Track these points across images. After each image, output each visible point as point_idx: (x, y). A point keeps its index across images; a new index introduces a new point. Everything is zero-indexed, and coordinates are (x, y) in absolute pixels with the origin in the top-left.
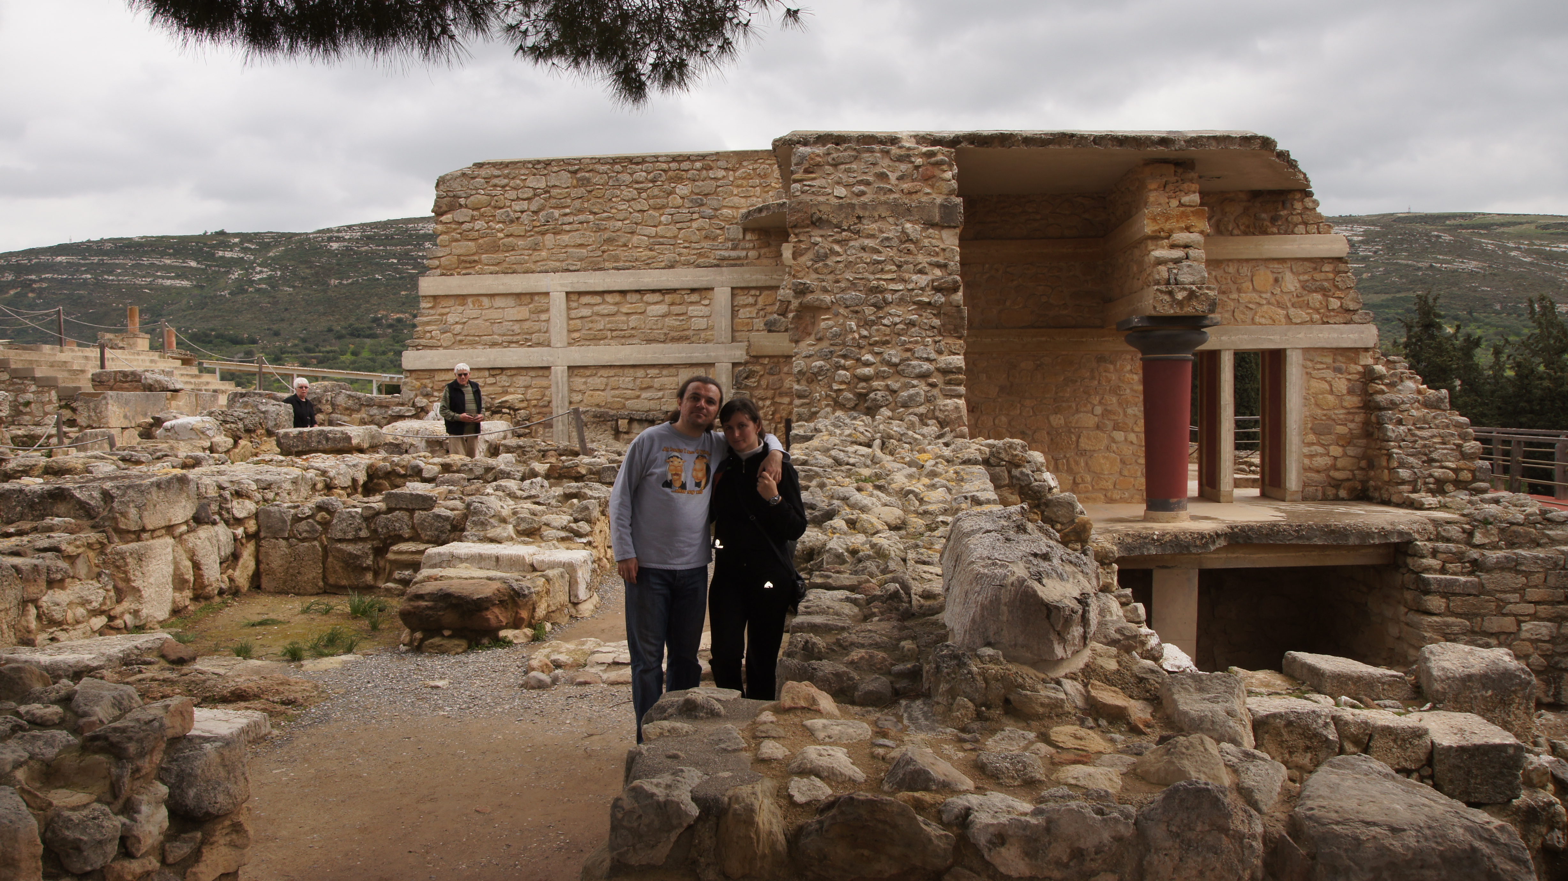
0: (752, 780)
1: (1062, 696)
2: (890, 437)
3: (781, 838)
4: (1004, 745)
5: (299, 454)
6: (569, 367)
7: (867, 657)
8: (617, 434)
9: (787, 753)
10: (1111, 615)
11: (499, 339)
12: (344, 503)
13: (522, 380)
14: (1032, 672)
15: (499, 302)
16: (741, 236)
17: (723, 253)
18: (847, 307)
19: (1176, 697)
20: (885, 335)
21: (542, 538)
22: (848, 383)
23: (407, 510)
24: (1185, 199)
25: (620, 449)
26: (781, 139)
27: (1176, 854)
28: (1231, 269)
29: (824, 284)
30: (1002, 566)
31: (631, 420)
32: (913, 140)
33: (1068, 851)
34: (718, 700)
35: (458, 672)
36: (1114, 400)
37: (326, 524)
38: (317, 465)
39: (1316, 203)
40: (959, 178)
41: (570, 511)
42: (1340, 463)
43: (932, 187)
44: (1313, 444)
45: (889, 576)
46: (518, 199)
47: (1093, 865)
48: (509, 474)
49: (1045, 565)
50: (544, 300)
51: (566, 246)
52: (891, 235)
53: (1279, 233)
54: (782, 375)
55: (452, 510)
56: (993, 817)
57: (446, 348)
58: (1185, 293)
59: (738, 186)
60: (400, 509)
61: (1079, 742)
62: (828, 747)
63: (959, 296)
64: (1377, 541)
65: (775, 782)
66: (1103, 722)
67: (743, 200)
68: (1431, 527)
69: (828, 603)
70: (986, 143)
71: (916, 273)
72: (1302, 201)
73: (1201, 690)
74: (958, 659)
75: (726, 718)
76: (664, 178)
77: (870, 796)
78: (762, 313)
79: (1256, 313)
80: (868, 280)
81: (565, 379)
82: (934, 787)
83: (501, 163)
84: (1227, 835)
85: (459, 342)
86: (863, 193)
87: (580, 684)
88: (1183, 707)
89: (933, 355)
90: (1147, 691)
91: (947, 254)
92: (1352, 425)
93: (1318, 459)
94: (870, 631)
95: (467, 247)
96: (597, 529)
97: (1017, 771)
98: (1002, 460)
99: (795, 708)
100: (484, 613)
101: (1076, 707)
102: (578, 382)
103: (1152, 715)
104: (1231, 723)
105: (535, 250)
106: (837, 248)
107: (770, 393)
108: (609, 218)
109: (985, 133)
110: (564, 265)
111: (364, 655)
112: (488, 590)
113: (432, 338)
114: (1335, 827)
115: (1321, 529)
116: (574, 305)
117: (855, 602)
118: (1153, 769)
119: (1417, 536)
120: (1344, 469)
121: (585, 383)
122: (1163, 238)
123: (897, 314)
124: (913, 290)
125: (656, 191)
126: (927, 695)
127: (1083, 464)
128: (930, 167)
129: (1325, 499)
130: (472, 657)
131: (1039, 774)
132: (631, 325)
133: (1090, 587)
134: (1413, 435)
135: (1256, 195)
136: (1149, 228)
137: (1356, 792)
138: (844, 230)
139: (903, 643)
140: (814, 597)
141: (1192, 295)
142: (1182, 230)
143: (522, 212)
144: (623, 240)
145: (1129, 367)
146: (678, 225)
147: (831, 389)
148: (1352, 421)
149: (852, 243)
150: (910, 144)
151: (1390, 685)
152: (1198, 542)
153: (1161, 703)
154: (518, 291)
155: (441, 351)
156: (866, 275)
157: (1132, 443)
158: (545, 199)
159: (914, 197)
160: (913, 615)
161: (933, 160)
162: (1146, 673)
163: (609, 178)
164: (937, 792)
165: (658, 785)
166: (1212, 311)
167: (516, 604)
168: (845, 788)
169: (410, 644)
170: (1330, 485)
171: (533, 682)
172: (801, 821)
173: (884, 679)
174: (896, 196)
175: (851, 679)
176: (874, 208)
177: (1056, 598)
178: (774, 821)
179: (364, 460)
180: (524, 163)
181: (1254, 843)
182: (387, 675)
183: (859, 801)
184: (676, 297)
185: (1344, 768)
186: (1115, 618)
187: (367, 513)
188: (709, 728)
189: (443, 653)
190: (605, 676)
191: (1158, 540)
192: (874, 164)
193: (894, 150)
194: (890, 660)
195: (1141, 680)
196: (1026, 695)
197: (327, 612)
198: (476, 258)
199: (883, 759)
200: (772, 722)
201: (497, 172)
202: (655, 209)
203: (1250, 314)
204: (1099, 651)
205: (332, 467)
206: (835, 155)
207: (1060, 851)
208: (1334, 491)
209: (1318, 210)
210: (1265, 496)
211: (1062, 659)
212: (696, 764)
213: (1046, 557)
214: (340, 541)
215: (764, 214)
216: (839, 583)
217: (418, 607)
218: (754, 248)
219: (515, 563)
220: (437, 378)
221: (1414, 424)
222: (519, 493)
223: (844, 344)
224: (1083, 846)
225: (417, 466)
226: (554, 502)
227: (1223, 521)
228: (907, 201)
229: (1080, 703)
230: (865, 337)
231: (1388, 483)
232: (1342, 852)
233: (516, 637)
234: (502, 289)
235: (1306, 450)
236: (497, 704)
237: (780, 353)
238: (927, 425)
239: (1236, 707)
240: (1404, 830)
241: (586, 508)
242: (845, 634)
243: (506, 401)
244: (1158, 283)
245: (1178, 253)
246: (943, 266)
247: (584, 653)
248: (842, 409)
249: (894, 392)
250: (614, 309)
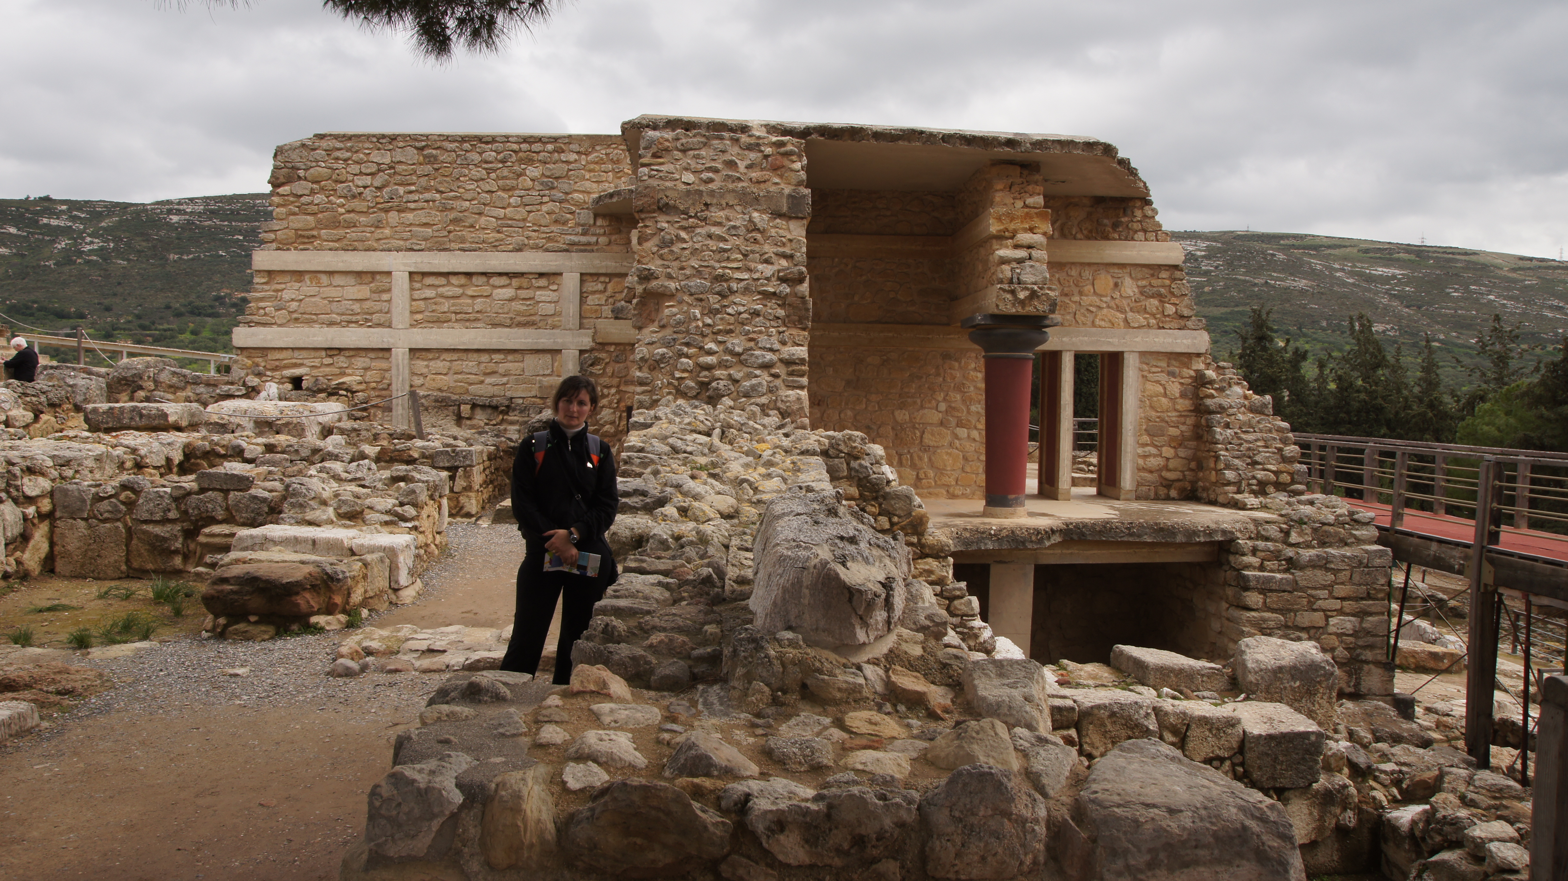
0: (526, 766)
1: (861, 681)
2: (730, 426)
3: (551, 826)
4: (798, 731)
5: (108, 431)
6: (411, 350)
7: (667, 640)
8: (459, 419)
9: (568, 737)
10: (924, 602)
11: (338, 318)
12: (152, 482)
13: (361, 362)
14: (832, 656)
15: (338, 280)
16: (592, 222)
17: (573, 238)
18: (691, 295)
19: (976, 682)
20: (729, 324)
21: (364, 521)
22: (691, 372)
23: (221, 490)
24: (1030, 201)
25: (456, 434)
26: (629, 122)
27: (958, 840)
28: (1074, 273)
29: (669, 270)
30: (806, 548)
31: (474, 406)
32: (764, 129)
33: (849, 837)
34: (506, 684)
35: (262, 660)
36: (958, 397)
37: (130, 505)
38: (126, 442)
39: (1155, 212)
40: (808, 169)
41: (396, 495)
42: (1171, 464)
43: (781, 176)
44: (1147, 445)
45: (706, 561)
46: (361, 173)
47: (875, 852)
48: (337, 456)
49: (851, 548)
50: (385, 279)
51: (411, 225)
52: (738, 224)
53: (1120, 239)
54: (628, 363)
55: (271, 491)
56: (773, 803)
57: (280, 325)
58: (1027, 293)
59: (590, 171)
60: (214, 489)
61: (874, 727)
62: (611, 732)
63: (804, 288)
64: (1202, 539)
65: (550, 768)
66: (902, 708)
67: (595, 185)
68: (1251, 527)
69: (638, 587)
70: (836, 136)
71: (762, 263)
72: (1142, 209)
73: (1001, 675)
74: (756, 643)
75: (512, 702)
76: (514, 159)
77: (643, 781)
78: (611, 300)
79: (1096, 316)
80: (714, 268)
81: (406, 361)
82: (716, 773)
83: (344, 136)
84: (1010, 820)
85: (295, 320)
86: (711, 180)
87: (391, 672)
88: (982, 692)
89: (777, 346)
90: (950, 677)
91: (794, 245)
92: (1183, 428)
93: (1152, 459)
94: (674, 615)
95: (305, 221)
96: (424, 513)
97: (804, 756)
98: (841, 452)
99: (584, 692)
100: (293, 598)
101: (875, 693)
102: (420, 365)
103: (952, 701)
104: (1028, 708)
105: (377, 227)
106: (683, 234)
107: (615, 381)
108: (456, 198)
109: (836, 126)
110: (408, 244)
111: (160, 642)
112: (299, 574)
113: (265, 314)
114: (1116, 810)
115: (1151, 527)
116: (417, 285)
117: (667, 586)
118: (943, 754)
119: (1238, 535)
120: (1175, 470)
121: (427, 366)
122: (1007, 238)
123: (742, 303)
124: (758, 279)
125: (505, 172)
126: (723, 680)
127: (926, 460)
128: (779, 157)
129: (1157, 498)
130: (279, 643)
131: (827, 759)
132: (477, 308)
133: (898, 572)
134: (1239, 438)
135: (1099, 201)
136: (994, 228)
137: (1139, 775)
138: (691, 217)
139: (706, 627)
140: (627, 581)
141: (1033, 295)
142: (1025, 230)
143: (365, 187)
144: (470, 221)
145: (973, 365)
146: (528, 208)
147: (673, 377)
148: (1184, 424)
149: (698, 230)
150: (761, 133)
151: (1209, 677)
152: (1034, 538)
153: (962, 689)
154: (359, 269)
155: (275, 328)
156: (712, 263)
157: (974, 440)
158: (389, 175)
159: (762, 186)
160: (724, 600)
161: (783, 150)
162: (950, 659)
163: (458, 156)
164: (719, 777)
165: (420, 771)
166: (1052, 311)
167: (329, 589)
168: (625, 774)
169: (213, 630)
170: (1162, 485)
171: (340, 670)
172: (573, 808)
173: (682, 663)
174: (744, 184)
175: (649, 663)
176: (722, 196)
177: (859, 582)
178: (544, 808)
179: (181, 438)
180: (368, 137)
181: (1036, 828)
182: (183, 663)
183: (632, 786)
184: (524, 282)
185: (1133, 751)
186: (927, 604)
187: (177, 493)
188: (491, 712)
189: (249, 640)
190: (417, 664)
191: (995, 535)
192: (723, 152)
193: (744, 138)
194: (690, 644)
195: (945, 666)
196: (823, 680)
197: (127, 597)
198: (315, 233)
199: (668, 744)
200: (557, 706)
201: (339, 145)
202: (504, 190)
203: (1090, 317)
204: (905, 636)
205: (143, 445)
206: (684, 141)
207: (839, 838)
208: (1166, 491)
209: (1157, 218)
210: (1101, 494)
211: (864, 644)
212: (468, 750)
213: (853, 540)
214: (146, 522)
215: (615, 200)
216: (653, 568)
217: (222, 591)
218: (604, 234)
219: (333, 546)
220: (270, 357)
221: (1240, 428)
222: (344, 475)
223: (687, 332)
224: (863, 832)
225: (239, 446)
226: (380, 485)
227: (1059, 518)
228: (755, 190)
229: (879, 688)
230: (709, 325)
231: (1215, 484)
232: (1121, 835)
233: (329, 623)
234: (341, 267)
235: (1140, 451)
236: (299, 692)
237: (626, 341)
238: (768, 415)
239: (1034, 693)
240: (1181, 811)
241: (413, 492)
242: (648, 618)
243: (343, 383)
244: (1001, 281)
245: (1021, 253)
246: (789, 257)
247: (399, 640)
248: (683, 398)
249: (736, 381)
250: (459, 291)
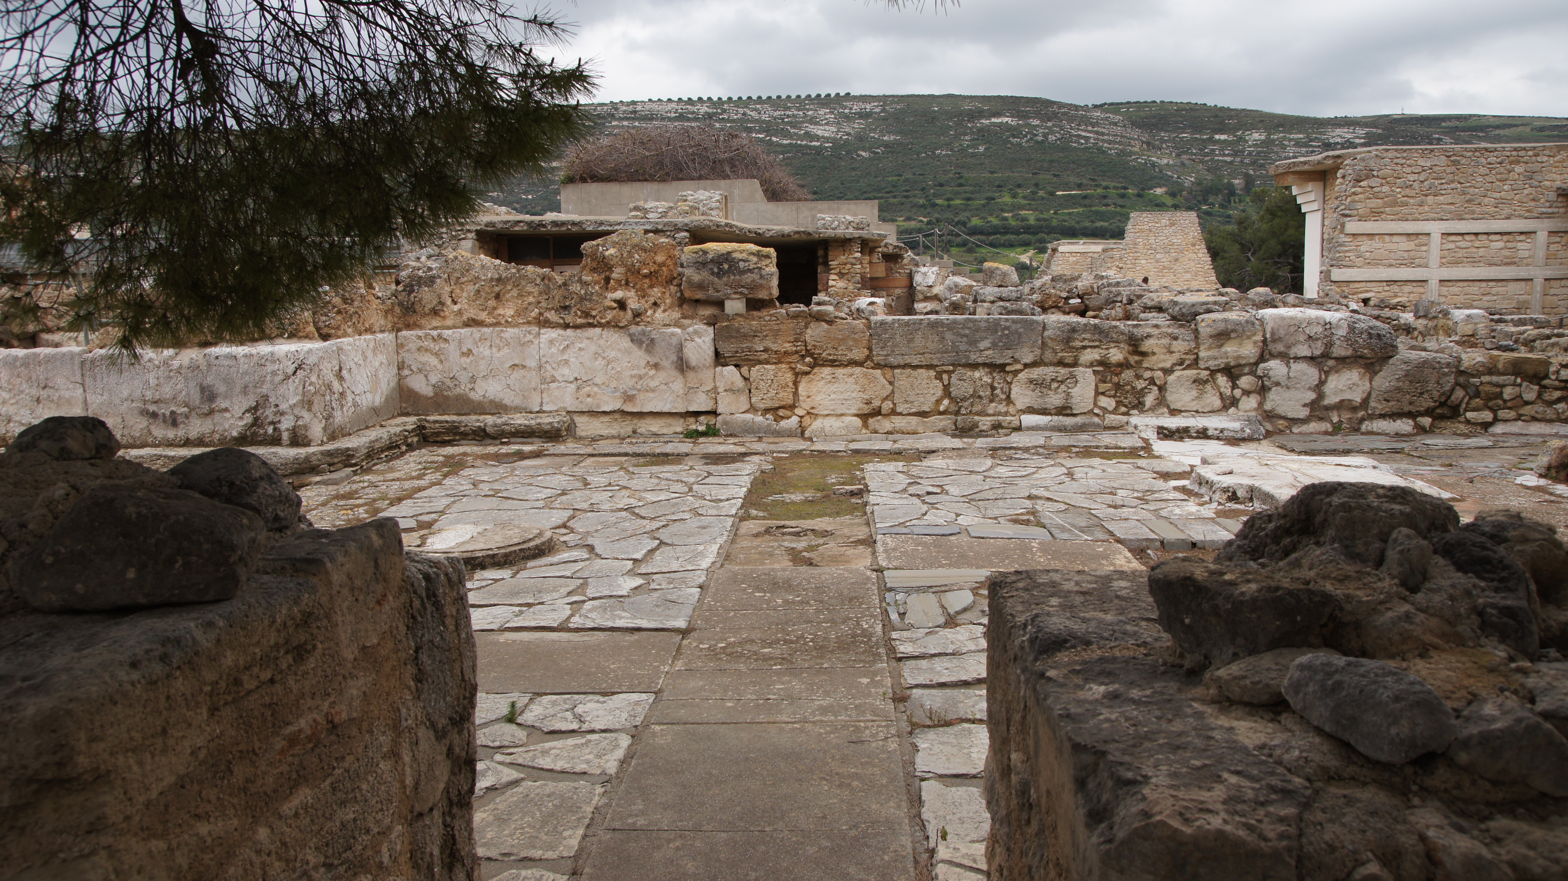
6: (1440, 281)
11: (1394, 262)
13: (1407, 288)
15: (1396, 239)
16: (1555, 199)
17: (1542, 210)
46: (1412, 173)
50: (1425, 238)
51: (1442, 204)
57: (1359, 267)
59: (1555, 167)
67: (1558, 176)
76: (1507, 161)
81: (1437, 288)
85: (1368, 264)
95: (1375, 203)
105: (1421, 206)
108: (1470, 187)
110: (1439, 216)
113: (1352, 260)
116: (1445, 241)
121: (1448, 291)
125: (1502, 170)
132: (1480, 255)
143: (1414, 181)
144: (1479, 201)
146: (1515, 192)
154: (1409, 232)
155: (1356, 269)
158: (1429, 173)
184: (1511, 237)
198: (1383, 210)
201: (1399, 155)
202: (1500, 181)
218: (1563, 207)
220: (1351, 286)
234: (1398, 231)
250: (1469, 244)
